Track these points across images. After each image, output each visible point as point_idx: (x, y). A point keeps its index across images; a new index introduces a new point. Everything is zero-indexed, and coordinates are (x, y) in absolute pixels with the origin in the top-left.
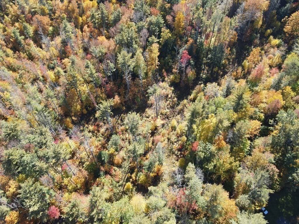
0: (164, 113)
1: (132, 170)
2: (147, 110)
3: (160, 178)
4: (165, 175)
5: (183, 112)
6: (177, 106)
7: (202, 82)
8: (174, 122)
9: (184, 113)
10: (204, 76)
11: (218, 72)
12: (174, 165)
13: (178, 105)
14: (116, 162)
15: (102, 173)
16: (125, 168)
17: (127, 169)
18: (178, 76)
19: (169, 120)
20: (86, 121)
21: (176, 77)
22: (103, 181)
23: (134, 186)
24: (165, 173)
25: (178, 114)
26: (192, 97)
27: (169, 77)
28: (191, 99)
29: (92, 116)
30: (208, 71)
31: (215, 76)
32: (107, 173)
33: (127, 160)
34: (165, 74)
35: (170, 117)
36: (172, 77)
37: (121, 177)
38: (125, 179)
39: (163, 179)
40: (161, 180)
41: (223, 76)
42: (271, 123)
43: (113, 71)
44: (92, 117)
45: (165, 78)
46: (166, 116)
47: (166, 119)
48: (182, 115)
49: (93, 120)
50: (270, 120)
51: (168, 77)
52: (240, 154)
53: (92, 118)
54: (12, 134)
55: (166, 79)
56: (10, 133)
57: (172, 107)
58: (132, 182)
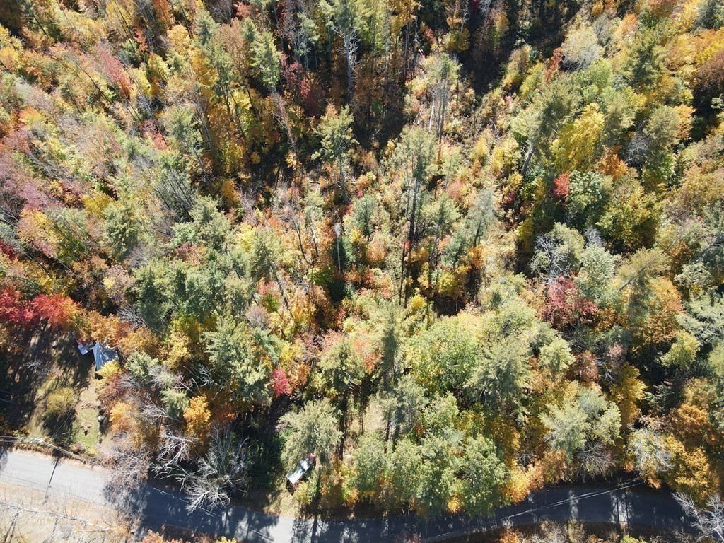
0: (451, 131)
1: (413, 269)
2: (406, 129)
3: (479, 276)
4: (488, 267)
5: (495, 119)
6: (475, 109)
7: (524, 41)
8: (481, 146)
9: (498, 122)
10: (527, 23)
11: (556, 9)
12: (503, 240)
13: (478, 104)
14: (373, 257)
15: (349, 287)
16: (395, 268)
17: (399, 270)
18: (465, 34)
19: (464, 143)
20: (265, 179)
21: (458, 38)
22: (358, 302)
23: (428, 301)
24: (488, 262)
25: (484, 126)
26: (508, 80)
27: (440, 40)
28: (507, 85)
29: (276, 167)
30: (531, 10)
31: (552, 19)
32: (360, 285)
33: (393, 250)
34: (429, 33)
35: (466, 138)
36: (448, 38)
37: (393, 289)
38: (403, 290)
39: (487, 275)
40: (483, 279)
41: (570, 16)
42: (716, 104)
43: (315, 41)
44: (276, 170)
45: (430, 43)
46: (456, 136)
47: (458, 143)
48: (493, 127)
49: (281, 176)
50: (714, 100)
51: (437, 40)
52: (659, 185)
53: (278, 172)
54: (127, 231)
55: (434, 46)
56: (124, 229)
57: (466, 114)
58: (423, 294)
